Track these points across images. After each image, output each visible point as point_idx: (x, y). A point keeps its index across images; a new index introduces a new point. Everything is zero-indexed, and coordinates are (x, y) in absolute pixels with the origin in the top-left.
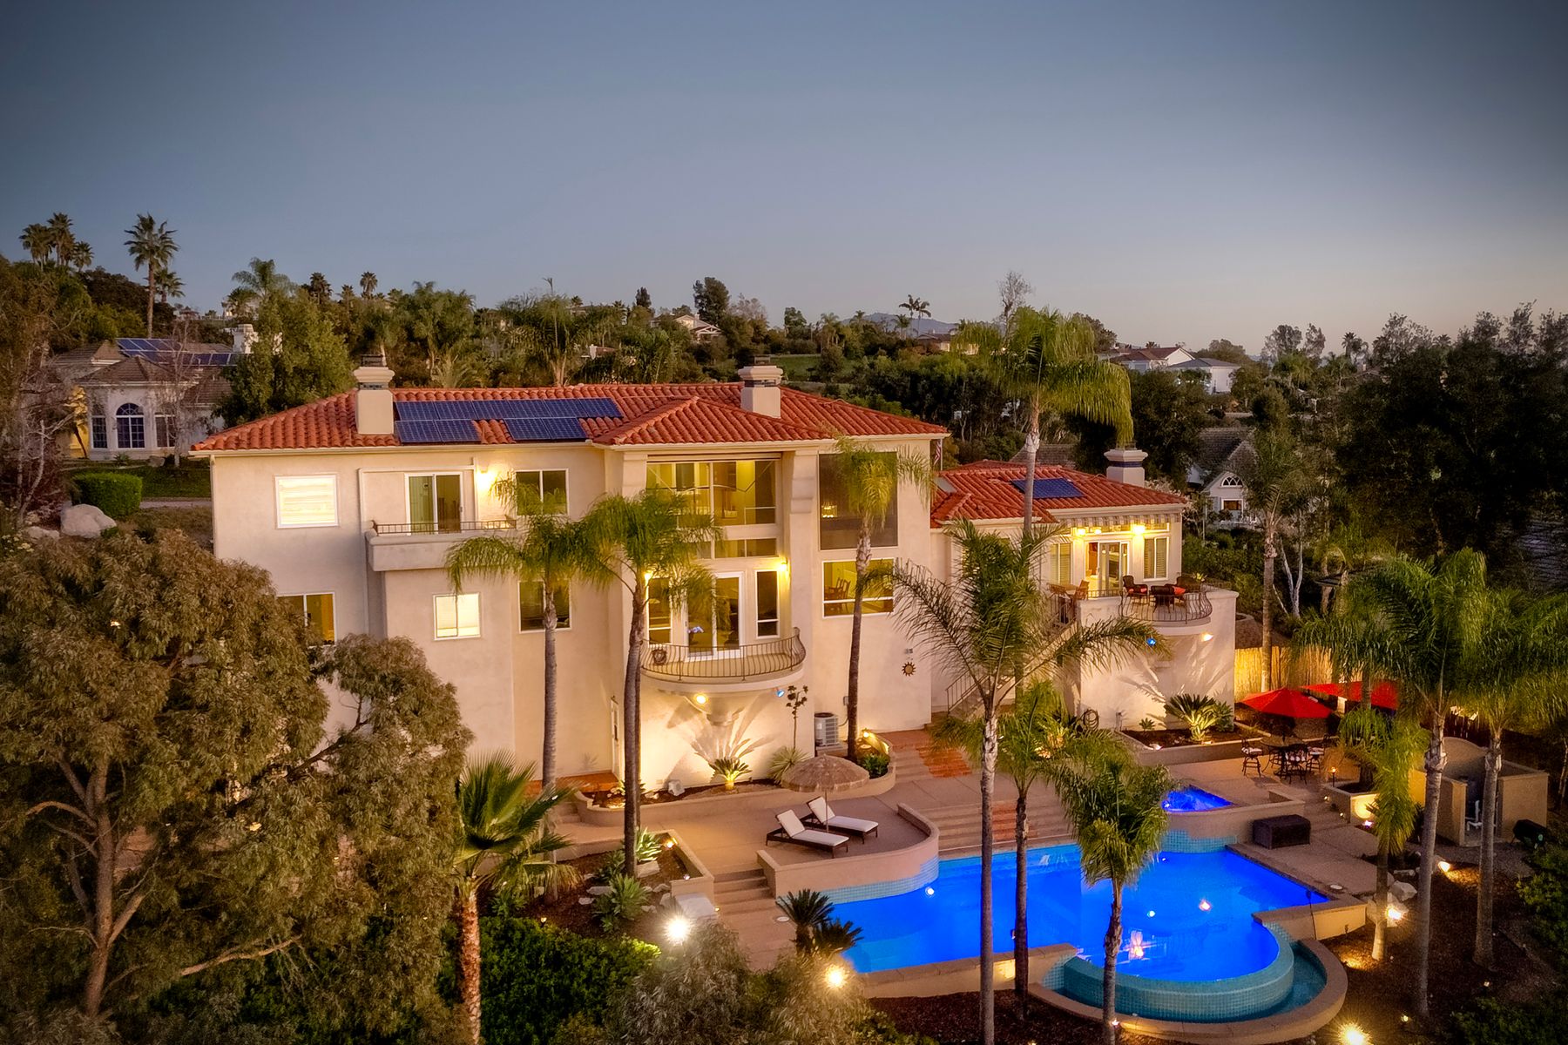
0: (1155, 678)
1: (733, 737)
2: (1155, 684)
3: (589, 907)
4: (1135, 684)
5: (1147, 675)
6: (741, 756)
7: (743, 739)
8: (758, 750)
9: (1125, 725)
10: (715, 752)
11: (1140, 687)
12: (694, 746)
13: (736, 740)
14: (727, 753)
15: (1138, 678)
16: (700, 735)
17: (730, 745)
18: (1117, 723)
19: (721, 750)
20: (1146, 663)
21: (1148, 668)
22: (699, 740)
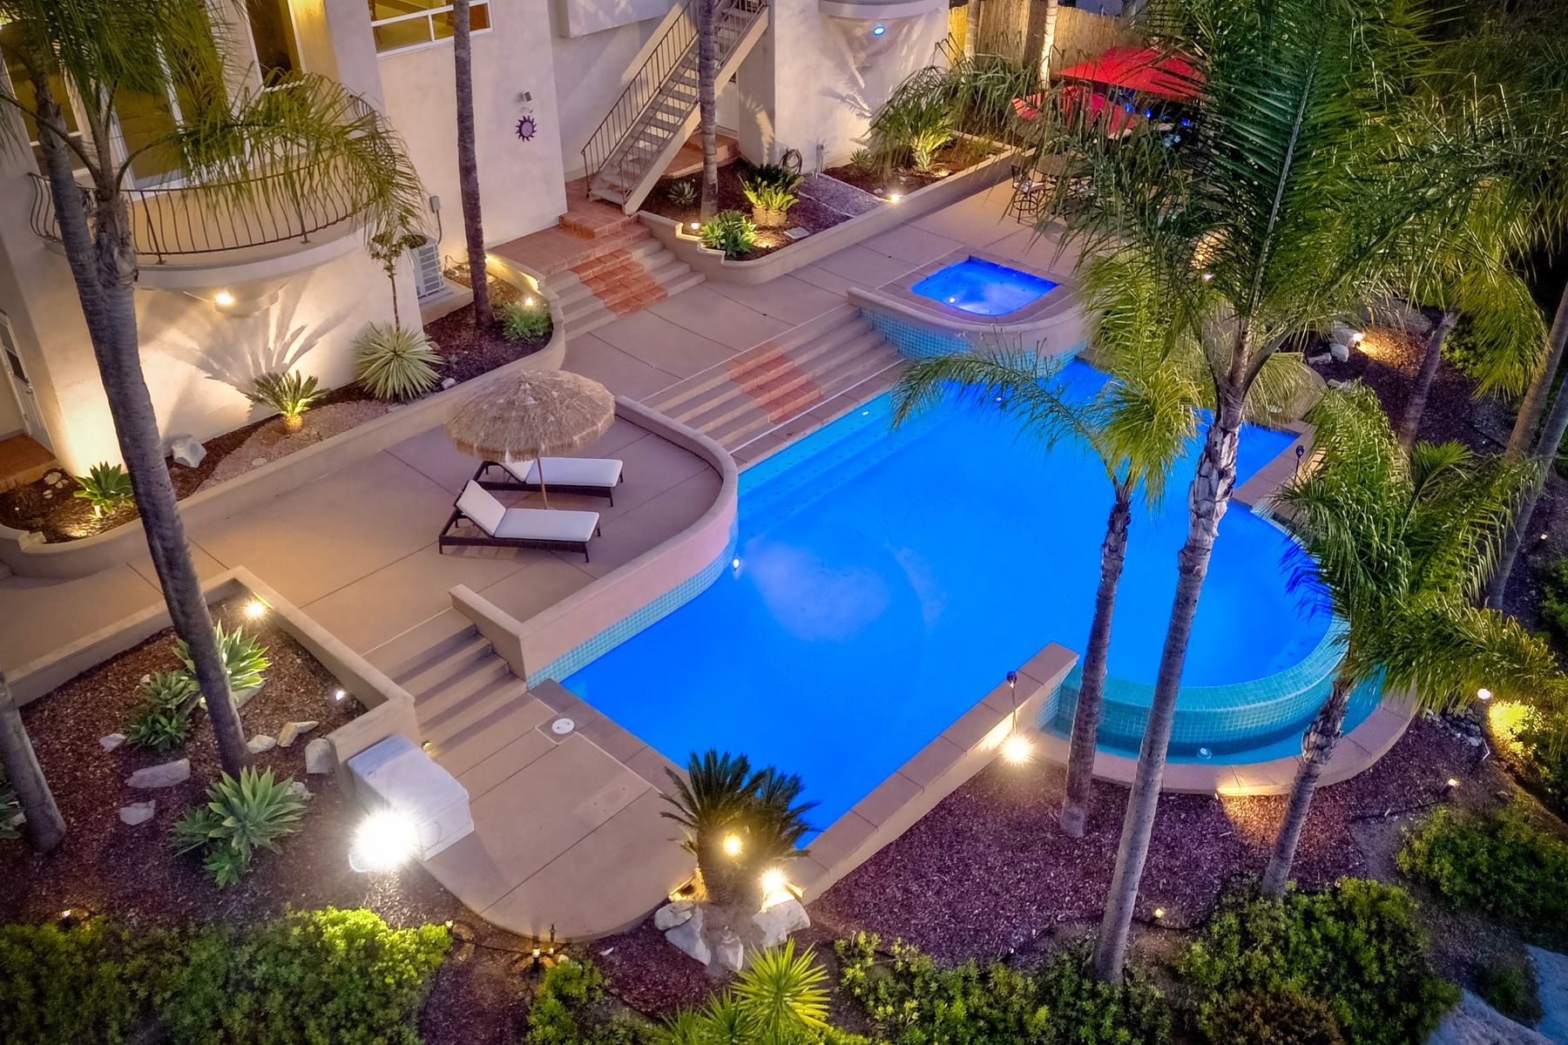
0: (861, 82)
1: (273, 332)
2: (861, 92)
3: (152, 830)
4: (838, 96)
5: (853, 81)
6: (293, 361)
7: (293, 328)
8: (322, 344)
9: (828, 161)
10: (245, 367)
11: (843, 99)
12: (203, 366)
13: (280, 334)
14: (269, 361)
15: (842, 88)
16: (208, 343)
17: (271, 345)
18: (818, 161)
19: (255, 361)
20: (851, 60)
21: (853, 67)
22: (210, 352)
